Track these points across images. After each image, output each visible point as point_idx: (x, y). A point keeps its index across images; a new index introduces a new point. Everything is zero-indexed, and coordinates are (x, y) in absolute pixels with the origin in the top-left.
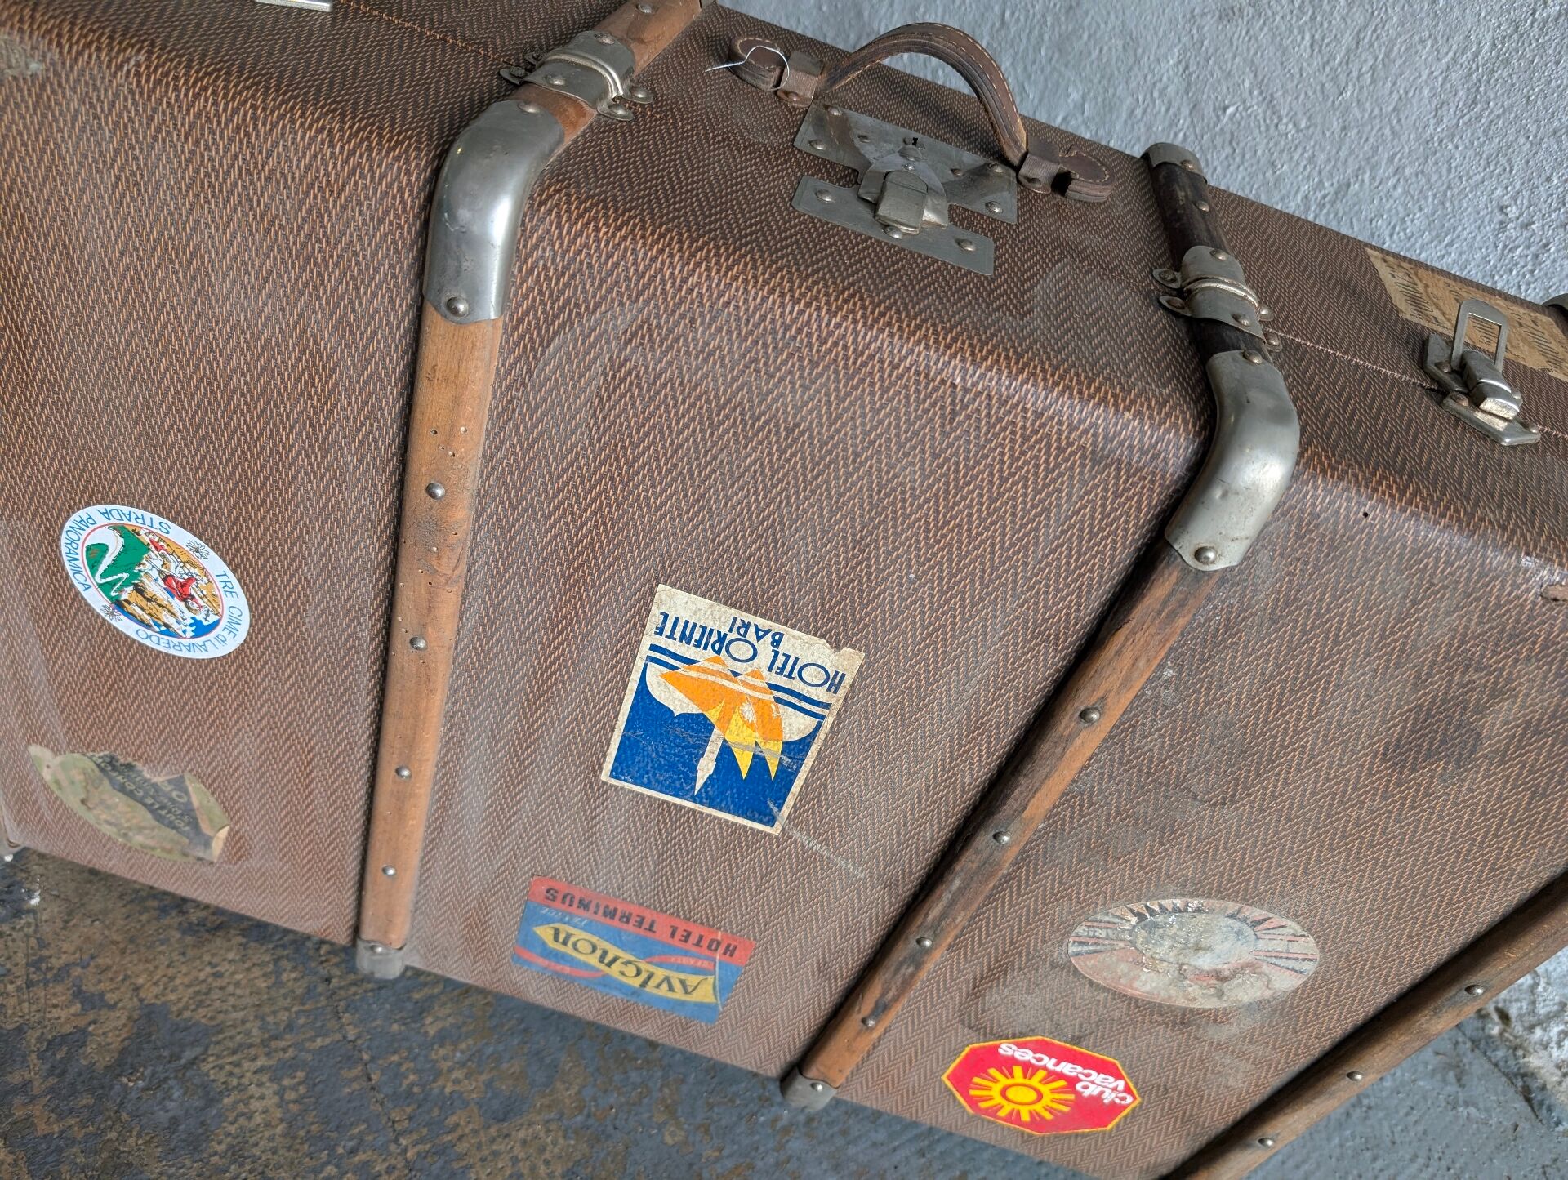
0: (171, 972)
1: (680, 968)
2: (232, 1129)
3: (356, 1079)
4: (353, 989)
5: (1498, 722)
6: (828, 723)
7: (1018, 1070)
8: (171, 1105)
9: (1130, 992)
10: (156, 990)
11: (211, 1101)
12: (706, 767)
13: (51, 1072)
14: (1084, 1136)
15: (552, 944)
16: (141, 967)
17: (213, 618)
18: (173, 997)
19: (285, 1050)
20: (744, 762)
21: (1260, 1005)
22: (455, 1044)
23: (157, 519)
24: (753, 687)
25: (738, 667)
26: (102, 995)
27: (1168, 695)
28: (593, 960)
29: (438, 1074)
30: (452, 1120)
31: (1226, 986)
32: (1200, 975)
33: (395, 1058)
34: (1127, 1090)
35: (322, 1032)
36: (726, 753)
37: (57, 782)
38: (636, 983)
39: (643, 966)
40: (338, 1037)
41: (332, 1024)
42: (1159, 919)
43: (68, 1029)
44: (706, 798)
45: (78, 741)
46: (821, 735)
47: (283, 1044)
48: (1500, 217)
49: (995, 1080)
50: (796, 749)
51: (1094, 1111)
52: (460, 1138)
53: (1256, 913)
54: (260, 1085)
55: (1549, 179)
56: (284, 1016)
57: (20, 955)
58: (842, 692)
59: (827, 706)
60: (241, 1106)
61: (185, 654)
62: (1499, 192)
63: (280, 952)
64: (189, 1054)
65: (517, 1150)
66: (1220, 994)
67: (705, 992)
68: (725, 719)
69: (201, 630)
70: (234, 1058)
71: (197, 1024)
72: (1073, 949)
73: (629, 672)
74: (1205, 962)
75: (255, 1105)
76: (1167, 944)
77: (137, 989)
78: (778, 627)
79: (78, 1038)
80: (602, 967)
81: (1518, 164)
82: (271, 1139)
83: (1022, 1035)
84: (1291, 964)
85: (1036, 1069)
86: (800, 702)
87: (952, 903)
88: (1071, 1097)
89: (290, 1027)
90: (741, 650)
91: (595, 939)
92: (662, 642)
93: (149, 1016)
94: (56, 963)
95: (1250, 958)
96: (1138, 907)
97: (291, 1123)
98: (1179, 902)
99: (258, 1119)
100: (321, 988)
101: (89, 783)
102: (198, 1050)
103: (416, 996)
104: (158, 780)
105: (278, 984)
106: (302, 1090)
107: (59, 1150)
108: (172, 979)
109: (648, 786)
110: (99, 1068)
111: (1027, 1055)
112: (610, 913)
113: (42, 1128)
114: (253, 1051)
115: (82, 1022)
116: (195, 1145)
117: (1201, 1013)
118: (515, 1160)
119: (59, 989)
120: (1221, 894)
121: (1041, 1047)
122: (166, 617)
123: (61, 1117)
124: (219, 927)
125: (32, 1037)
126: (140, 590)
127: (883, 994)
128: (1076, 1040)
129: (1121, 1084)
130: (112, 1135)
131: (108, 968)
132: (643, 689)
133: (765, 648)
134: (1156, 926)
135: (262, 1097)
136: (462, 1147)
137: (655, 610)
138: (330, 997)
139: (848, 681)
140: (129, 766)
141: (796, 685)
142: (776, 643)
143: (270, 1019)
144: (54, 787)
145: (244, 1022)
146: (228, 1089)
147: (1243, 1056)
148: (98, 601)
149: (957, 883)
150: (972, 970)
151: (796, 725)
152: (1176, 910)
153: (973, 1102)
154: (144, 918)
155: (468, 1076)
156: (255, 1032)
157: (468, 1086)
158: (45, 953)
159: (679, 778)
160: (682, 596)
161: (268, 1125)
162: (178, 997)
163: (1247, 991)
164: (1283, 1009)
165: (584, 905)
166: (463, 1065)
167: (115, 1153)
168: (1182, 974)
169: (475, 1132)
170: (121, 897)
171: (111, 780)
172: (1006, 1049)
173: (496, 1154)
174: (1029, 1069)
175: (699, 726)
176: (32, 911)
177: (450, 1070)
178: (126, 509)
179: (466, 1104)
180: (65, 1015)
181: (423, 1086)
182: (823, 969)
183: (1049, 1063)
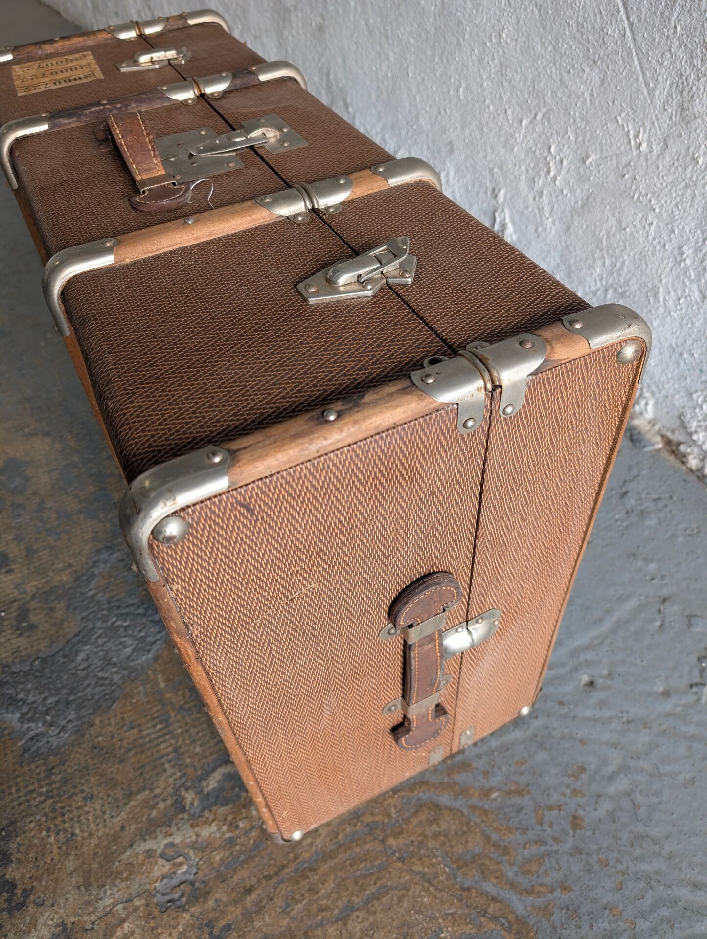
2: (34, 487)
10: (13, 453)
11: (28, 481)
18: (18, 454)
47: (53, 464)
54: (44, 475)
56: (54, 457)
60: (37, 481)
63: (55, 439)
64: (22, 469)
70: (37, 469)
71: (25, 461)
75: (42, 481)
77: (7, 453)
82: (46, 489)
89: (56, 459)
93: (10, 460)
97: (53, 485)
99: (43, 484)
100: (68, 448)
102: (25, 468)
105: (53, 448)
106: (58, 476)
108: (18, 450)
114: (43, 467)
116: (22, 492)
124: (34, 434)
135: (45, 479)
143: (49, 458)
145: (41, 459)
146: (34, 477)
161: (45, 486)
162: (20, 454)
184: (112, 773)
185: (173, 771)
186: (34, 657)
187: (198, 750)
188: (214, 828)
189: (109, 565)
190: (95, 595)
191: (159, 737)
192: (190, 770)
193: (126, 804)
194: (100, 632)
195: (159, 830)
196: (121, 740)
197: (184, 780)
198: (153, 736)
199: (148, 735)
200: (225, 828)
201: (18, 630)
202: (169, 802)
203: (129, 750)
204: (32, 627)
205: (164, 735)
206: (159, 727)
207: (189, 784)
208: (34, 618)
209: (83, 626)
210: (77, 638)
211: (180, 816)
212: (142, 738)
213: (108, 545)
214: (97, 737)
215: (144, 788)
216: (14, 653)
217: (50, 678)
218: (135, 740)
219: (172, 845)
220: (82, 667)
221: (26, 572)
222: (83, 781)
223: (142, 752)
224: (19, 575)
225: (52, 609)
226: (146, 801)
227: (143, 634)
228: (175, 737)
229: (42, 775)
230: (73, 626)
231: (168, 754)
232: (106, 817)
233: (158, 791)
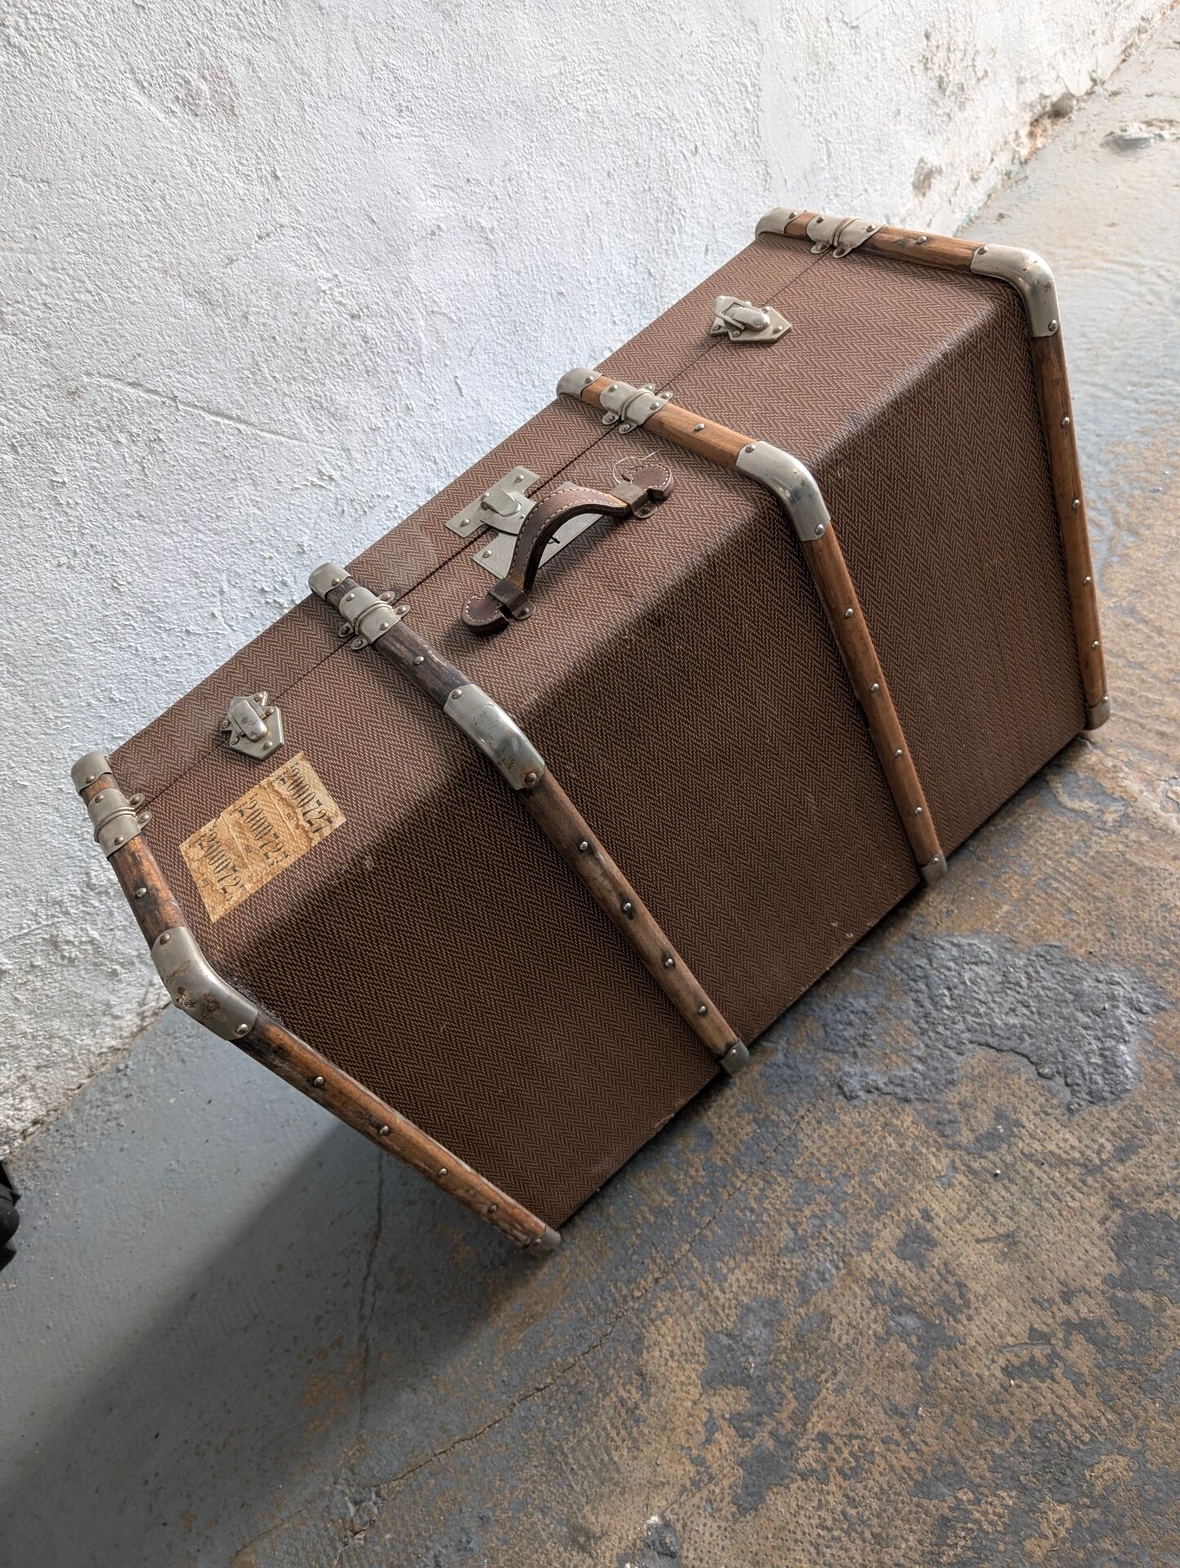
0: (678, 1388)
2: (760, 1287)
3: (711, 1230)
4: (658, 1261)
8: (757, 1332)
10: (692, 1389)
11: (749, 1309)
13: (758, 1424)
16: (680, 1410)
18: (694, 1375)
19: (707, 1283)
22: (675, 1182)
26: (705, 1424)
29: (695, 1183)
30: (719, 1163)
33: (693, 1213)
35: (690, 1266)
40: (690, 1254)
41: (683, 1262)
43: (732, 1432)
47: (704, 1286)
48: (64, 568)
52: (728, 1154)
54: (731, 1285)
55: (50, 537)
56: (687, 1295)
57: (695, 1500)
60: (746, 1290)
62: (47, 565)
63: (647, 1322)
64: (726, 1341)
65: (725, 1119)
70: (720, 1311)
71: (706, 1349)
75: (743, 1282)
77: (695, 1403)
79: (736, 1420)
81: (34, 551)
82: (759, 1261)
89: (692, 1287)
93: (712, 1382)
94: (692, 1469)
97: (747, 1254)
99: (750, 1275)
100: (663, 1282)
102: (721, 1336)
103: (652, 1219)
105: (667, 1311)
106: (726, 1259)
107: (802, 1385)
108: (682, 1383)
110: (747, 1394)
113: (794, 1404)
114: (713, 1302)
115: (725, 1424)
116: (774, 1304)
118: (731, 1118)
119: (709, 1456)
123: (784, 1397)
124: (641, 1375)
125: (742, 1452)
130: (784, 1357)
131: (687, 1432)
135: (738, 1280)
136: (732, 1150)
138: (667, 1273)
143: (691, 1303)
145: (697, 1318)
146: (739, 1303)
154: (646, 1431)
155: (692, 1166)
156: (701, 1308)
157: (698, 1164)
158: (688, 1484)
161: (752, 1267)
162: (693, 1372)
166: (686, 1172)
167: (794, 1348)
169: (722, 1147)
170: (635, 1458)
173: (730, 1130)
176: (662, 1517)
177: (691, 1177)
179: (708, 1159)
180: (725, 1439)
181: (705, 1189)
184: (1128, 902)
185: (1094, 845)
186: (1041, 1082)
187: (1060, 835)
188: (1126, 782)
189: (868, 1069)
190: (920, 1059)
191: (1066, 878)
192: (1085, 831)
193: (1151, 869)
194: (969, 1018)
195: (1156, 826)
196: (1089, 913)
197: (1096, 831)
198: (1067, 884)
199: (1069, 889)
200: (1121, 775)
201: (1013, 1135)
202: (1125, 831)
203: (1096, 898)
204: (1000, 1116)
205: (1061, 874)
206: (1055, 885)
207: (1098, 824)
208: (984, 1120)
209: (970, 1046)
210: (991, 1041)
211: (1133, 815)
212: (1075, 894)
213: (835, 1090)
214: (1099, 941)
215: (1126, 861)
216: (1047, 1114)
217: (1058, 1040)
218: (1082, 899)
219: (1163, 808)
220: (1025, 1011)
221: (919, 1187)
222: (1154, 924)
223: (1090, 885)
224: (927, 1195)
225: (963, 1106)
226: (1137, 853)
227: (952, 964)
228: (1058, 862)
229: (1172, 970)
230: (977, 1059)
231: (1080, 859)
232: (1174, 880)
233: (1121, 847)
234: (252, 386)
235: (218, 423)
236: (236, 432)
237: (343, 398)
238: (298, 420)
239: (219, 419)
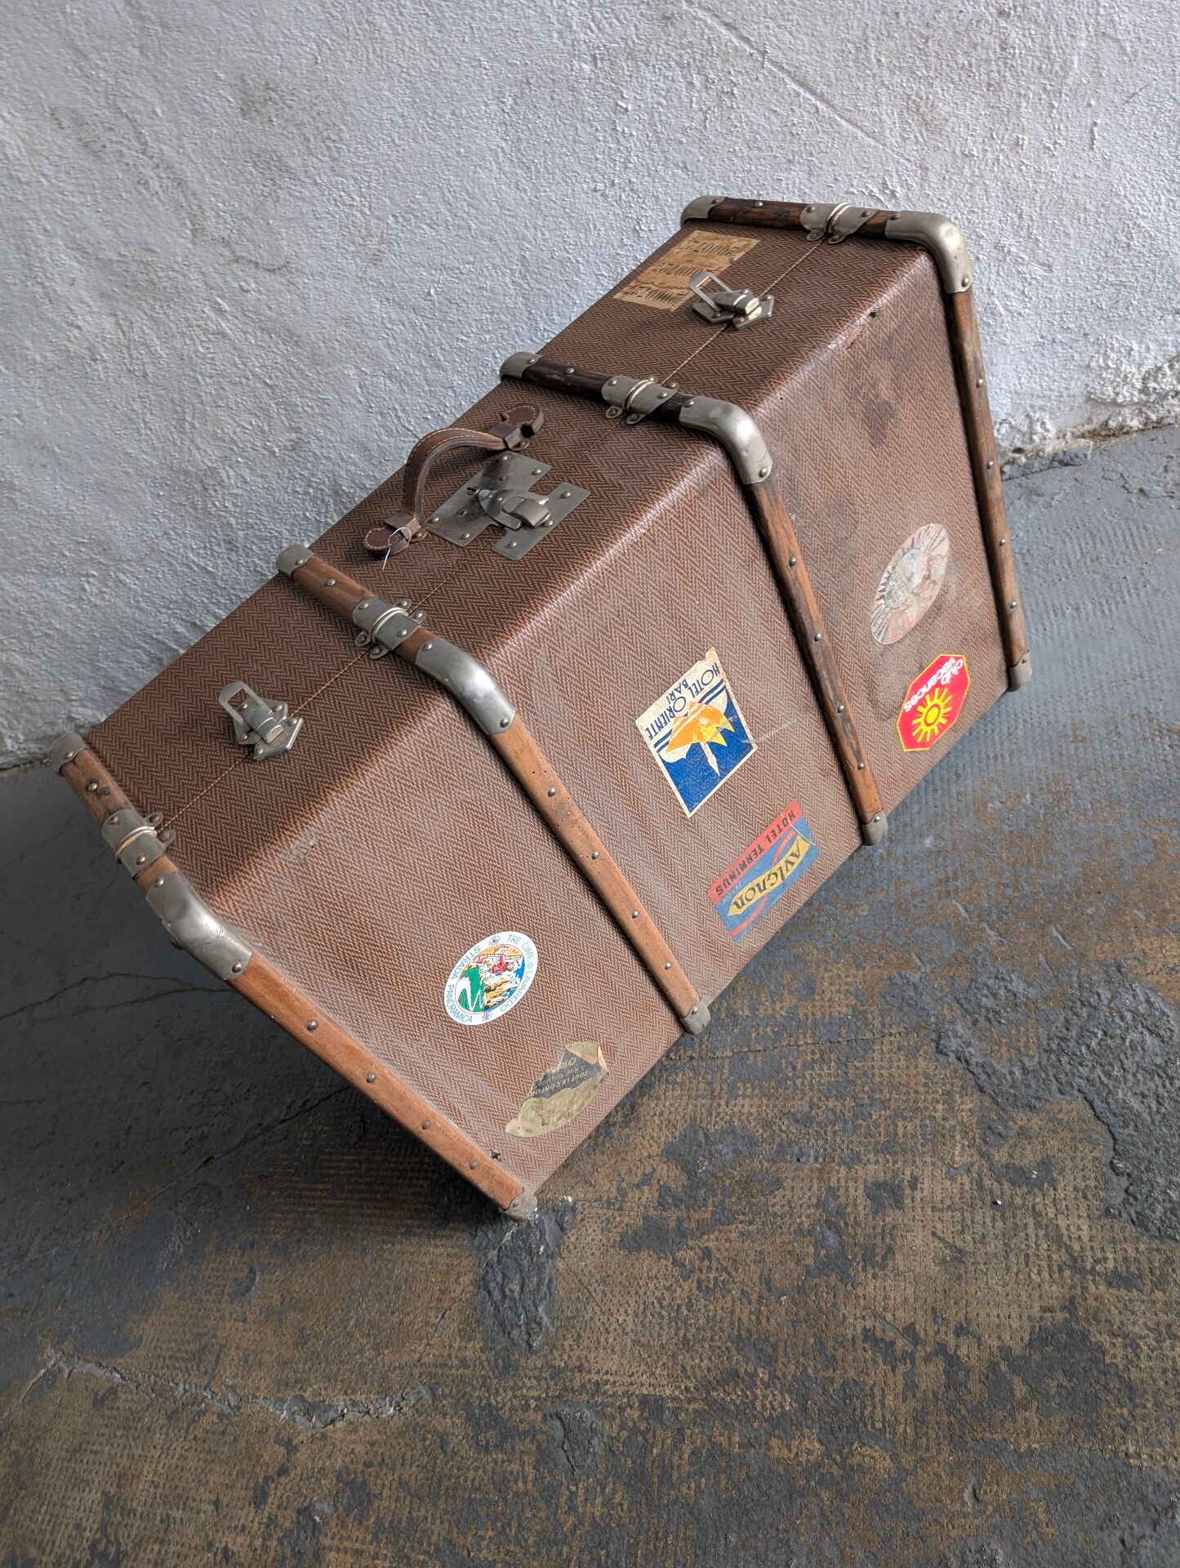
0: (648, 1137)
1: (786, 850)
2: (753, 1124)
3: (755, 1057)
4: (704, 1047)
5: (885, 392)
6: (729, 687)
7: (920, 709)
8: (725, 1151)
9: (913, 625)
10: (655, 1146)
11: (733, 1131)
12: (712, 761)
13: (676, 1206)
14: (968, 697)
15: (740, 912)
16: (637, 1152)
17: (520, 961)
18: (663, 1139)
19: (722, 1089)
20: (721, 740)
21: (949, 567)
22: (760, 1003)
23: (472, 950)
24: (696, 711)
25: (684, 712)
26: (644, 1174)
27: (802, 523)
28: (759, 895)
29: (773, 1016)
30: (801, 1016)
31: (933, 578)
32: (921, 586)
33: (753, 1035)
34: (957, 659)
35: (721, 1069)
36: (712, 745)
37: (527, 1130)
38: (780, 881)
39: (775, 869)
40: (727, 1061)
41: (718, 1062)
42: (888, 589)
43: (656, 1195)
44: (725, 770)
45: (518, 1097)
46: (731, 693)
47: (718, 1090)
48: (599, 194)
49: (919, 724)
50: (730, 711)
51: (958, 683)
52: (813, 1014)
53: (908, 543)
54: (735, 1105)
55: (597, 159)
56: (702, 1085)
57: (600, 1212)
58: (721, 670)
59: (722, 681)
60: (743, 1117)
61: (524, 992)
62: (585, 186)
63: (662, 1080)
64: (701, 1137)
65: (833, 989)
66: (935, 582)
67: (802, 846)
68: (700, 736)
69: (520, 973)
70: (714, 1115)
71: (685, 1130)
72: (880, 640)
73: (657, 765)
74: (917, 580)
75: (745, 1110)
76: (900, 593)
77: (650, 1156)
78: (681, 680)
79: (664, 1190)
80: (764, 893)
81: (578, 168)
82: (768, 1106)
83: (905, 694)
84: (938, 541)
85: (924, 699)
86: (713, 693)
87: (831, 682)
88: (946, 690)
89: (710, 1084)
90: (679, 704)
91: (750, 886)
92: (656, 739)
93: (670, 1153)
94: (614, 1193)
95: (926, 558)
96: (877, 597)
97: (763, 1094)
98: (886, 575)
99: (754, 1110)
100: (695, 1063)
101: (538, 1108)
102: (701, 1132)
103: (723, 1016)
104: (559, 1067)
105: (682, 1084)
106: (748, 1085)
107: (724, 1209)
108: (652, 1137)
109: (704, 796)
110: (686, 1182)
111: (916, 699)
112: (743, 866)
113: (708, 1216)
114: (715, 1105)
115: (657, 1187)
116: (753, 1143)
117: (939, 597)
118: (838, 991)
119: (630, 1195)
120: (892, 553)
121: (916, 688)
122: (506, 987)
123: (705, 1205)
124: (633, 1108)
125: (652, 1212)
126: (488, 990)
127: (852, 748)
128: (921, 668)
129: (952, 660)
130: (728, 1182)
131: (630, 1169)
132: (667, 765)
133: (685, 692)
134: (890, 593)
135: (743, 1106)
136: (818, 1015)
137: (643, 732)
138: (702, 1060)
139: (718, 663)
140: (546, 1077)
141: (707, 689)
142: (686, 685)
143: (700, 1093)
144: (528, 1135)
145: (696, 1106)
146: (731, 1122)
147: (968, 590)
148: (478, 1019)
149: (824, 673)
150: (863, 699)
151: (720, 703)
152: (888, 579)
153: (923, 744)
154: (607, 1145)
155: (781, 1002)
156: (704, 1102)
157: (786, 1004)
158: (605, 1199)
159: (710, 778)
160: (645, 716)
161: (759, 1106)
162: (665, 1136)
163: (940, 569)
164: (956, 557)
165: (733, 877)
166: (774, 1002)
167: (739, 1183)
168: (917, 595)
169: (814, 1006)
170: (588, 1154)
171: (544, 1095)
172: (907, 707)
173: (830, 1000)
174: (922, 702)
175: (695, 750)
176: (575, 1202)
177: (774, 1010)
178: (459, 963)
179: (796, 1006)
180: (648, 1194)
181: (776, 1025)
182: (825, 774)
183: (924, 690)
186: (1107, 1169)
189: (974, 1041)
190: (1024, 1069)
194: (1098, 1071)
201: (1040, 1187)
204: (1045, 1165)
208: (1028, 1156)
209: (1076, 1093)
210: (1097, 1103)
213: (934, 1036)
216: (1085, 1197)
217: (1157, 1151)
220: (1154, 1105)
221: (928, 1159)
224: (928, 1170)
225: (1023, 1133)
227: (1129, 1016)
230: (1072, 1108)
234: (850, 63)
235: (798, 95)
236: (814, 110)
237: (946, 108)
238: (885, 117)
239: (801, 91)
